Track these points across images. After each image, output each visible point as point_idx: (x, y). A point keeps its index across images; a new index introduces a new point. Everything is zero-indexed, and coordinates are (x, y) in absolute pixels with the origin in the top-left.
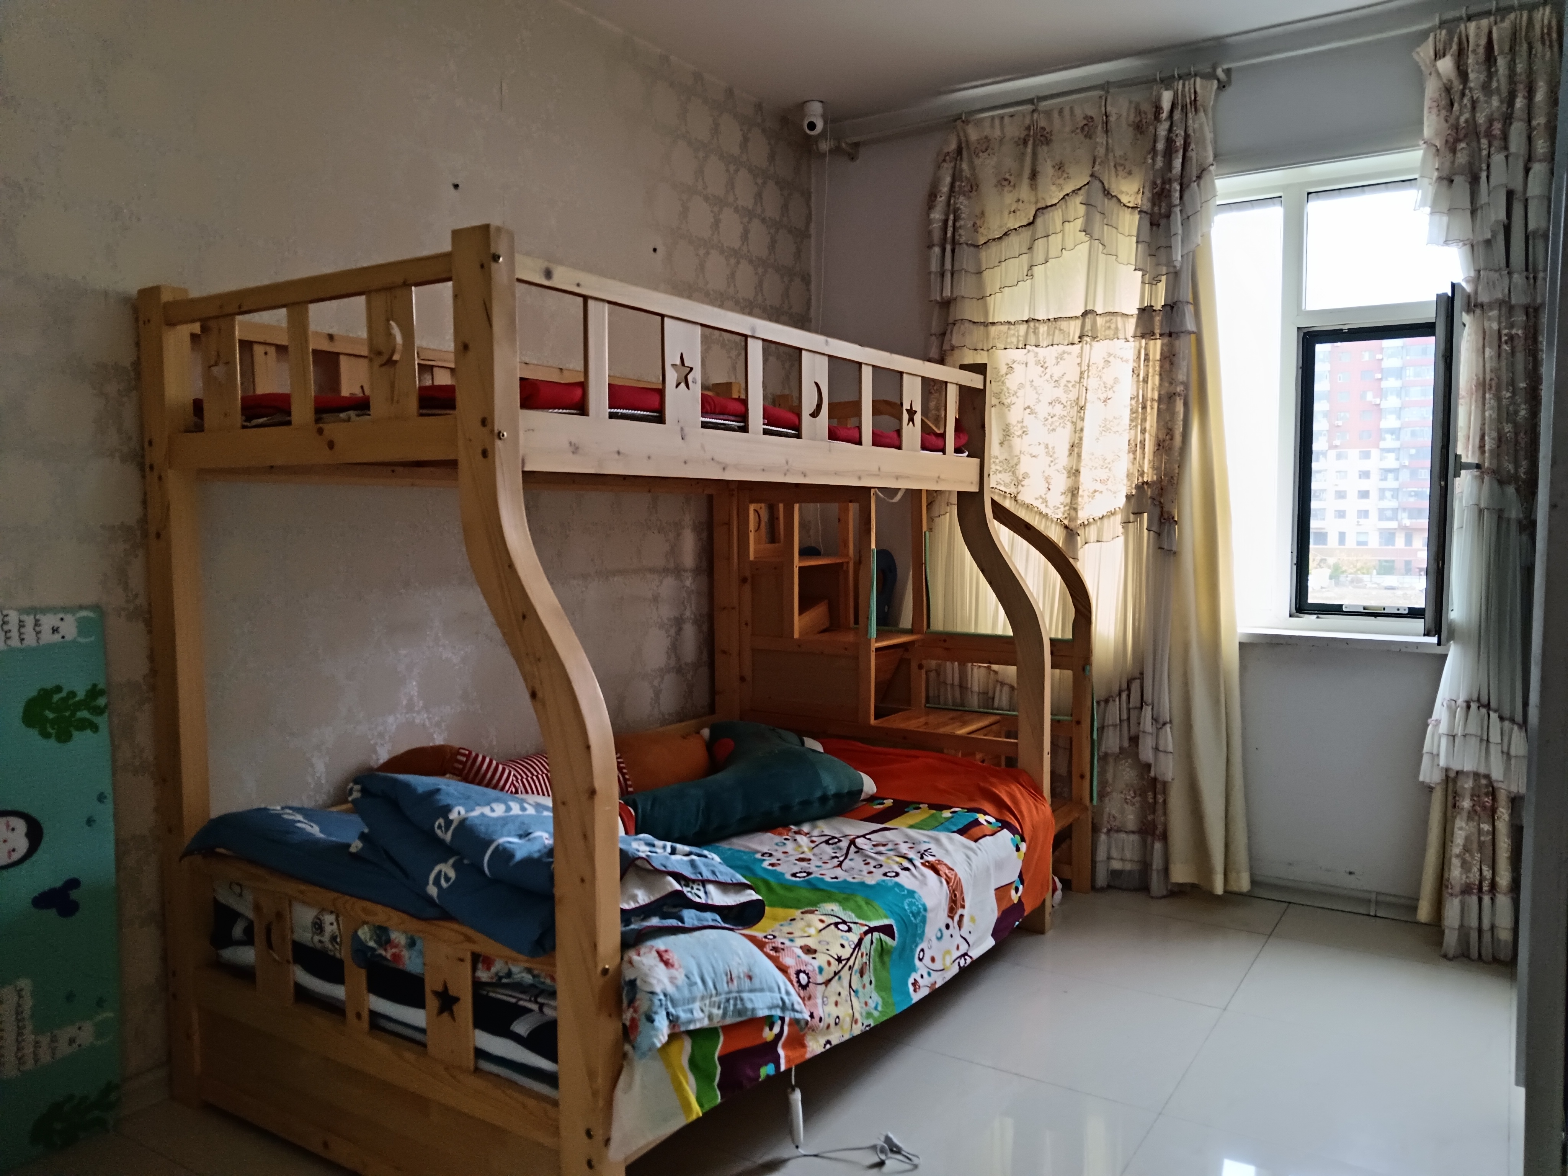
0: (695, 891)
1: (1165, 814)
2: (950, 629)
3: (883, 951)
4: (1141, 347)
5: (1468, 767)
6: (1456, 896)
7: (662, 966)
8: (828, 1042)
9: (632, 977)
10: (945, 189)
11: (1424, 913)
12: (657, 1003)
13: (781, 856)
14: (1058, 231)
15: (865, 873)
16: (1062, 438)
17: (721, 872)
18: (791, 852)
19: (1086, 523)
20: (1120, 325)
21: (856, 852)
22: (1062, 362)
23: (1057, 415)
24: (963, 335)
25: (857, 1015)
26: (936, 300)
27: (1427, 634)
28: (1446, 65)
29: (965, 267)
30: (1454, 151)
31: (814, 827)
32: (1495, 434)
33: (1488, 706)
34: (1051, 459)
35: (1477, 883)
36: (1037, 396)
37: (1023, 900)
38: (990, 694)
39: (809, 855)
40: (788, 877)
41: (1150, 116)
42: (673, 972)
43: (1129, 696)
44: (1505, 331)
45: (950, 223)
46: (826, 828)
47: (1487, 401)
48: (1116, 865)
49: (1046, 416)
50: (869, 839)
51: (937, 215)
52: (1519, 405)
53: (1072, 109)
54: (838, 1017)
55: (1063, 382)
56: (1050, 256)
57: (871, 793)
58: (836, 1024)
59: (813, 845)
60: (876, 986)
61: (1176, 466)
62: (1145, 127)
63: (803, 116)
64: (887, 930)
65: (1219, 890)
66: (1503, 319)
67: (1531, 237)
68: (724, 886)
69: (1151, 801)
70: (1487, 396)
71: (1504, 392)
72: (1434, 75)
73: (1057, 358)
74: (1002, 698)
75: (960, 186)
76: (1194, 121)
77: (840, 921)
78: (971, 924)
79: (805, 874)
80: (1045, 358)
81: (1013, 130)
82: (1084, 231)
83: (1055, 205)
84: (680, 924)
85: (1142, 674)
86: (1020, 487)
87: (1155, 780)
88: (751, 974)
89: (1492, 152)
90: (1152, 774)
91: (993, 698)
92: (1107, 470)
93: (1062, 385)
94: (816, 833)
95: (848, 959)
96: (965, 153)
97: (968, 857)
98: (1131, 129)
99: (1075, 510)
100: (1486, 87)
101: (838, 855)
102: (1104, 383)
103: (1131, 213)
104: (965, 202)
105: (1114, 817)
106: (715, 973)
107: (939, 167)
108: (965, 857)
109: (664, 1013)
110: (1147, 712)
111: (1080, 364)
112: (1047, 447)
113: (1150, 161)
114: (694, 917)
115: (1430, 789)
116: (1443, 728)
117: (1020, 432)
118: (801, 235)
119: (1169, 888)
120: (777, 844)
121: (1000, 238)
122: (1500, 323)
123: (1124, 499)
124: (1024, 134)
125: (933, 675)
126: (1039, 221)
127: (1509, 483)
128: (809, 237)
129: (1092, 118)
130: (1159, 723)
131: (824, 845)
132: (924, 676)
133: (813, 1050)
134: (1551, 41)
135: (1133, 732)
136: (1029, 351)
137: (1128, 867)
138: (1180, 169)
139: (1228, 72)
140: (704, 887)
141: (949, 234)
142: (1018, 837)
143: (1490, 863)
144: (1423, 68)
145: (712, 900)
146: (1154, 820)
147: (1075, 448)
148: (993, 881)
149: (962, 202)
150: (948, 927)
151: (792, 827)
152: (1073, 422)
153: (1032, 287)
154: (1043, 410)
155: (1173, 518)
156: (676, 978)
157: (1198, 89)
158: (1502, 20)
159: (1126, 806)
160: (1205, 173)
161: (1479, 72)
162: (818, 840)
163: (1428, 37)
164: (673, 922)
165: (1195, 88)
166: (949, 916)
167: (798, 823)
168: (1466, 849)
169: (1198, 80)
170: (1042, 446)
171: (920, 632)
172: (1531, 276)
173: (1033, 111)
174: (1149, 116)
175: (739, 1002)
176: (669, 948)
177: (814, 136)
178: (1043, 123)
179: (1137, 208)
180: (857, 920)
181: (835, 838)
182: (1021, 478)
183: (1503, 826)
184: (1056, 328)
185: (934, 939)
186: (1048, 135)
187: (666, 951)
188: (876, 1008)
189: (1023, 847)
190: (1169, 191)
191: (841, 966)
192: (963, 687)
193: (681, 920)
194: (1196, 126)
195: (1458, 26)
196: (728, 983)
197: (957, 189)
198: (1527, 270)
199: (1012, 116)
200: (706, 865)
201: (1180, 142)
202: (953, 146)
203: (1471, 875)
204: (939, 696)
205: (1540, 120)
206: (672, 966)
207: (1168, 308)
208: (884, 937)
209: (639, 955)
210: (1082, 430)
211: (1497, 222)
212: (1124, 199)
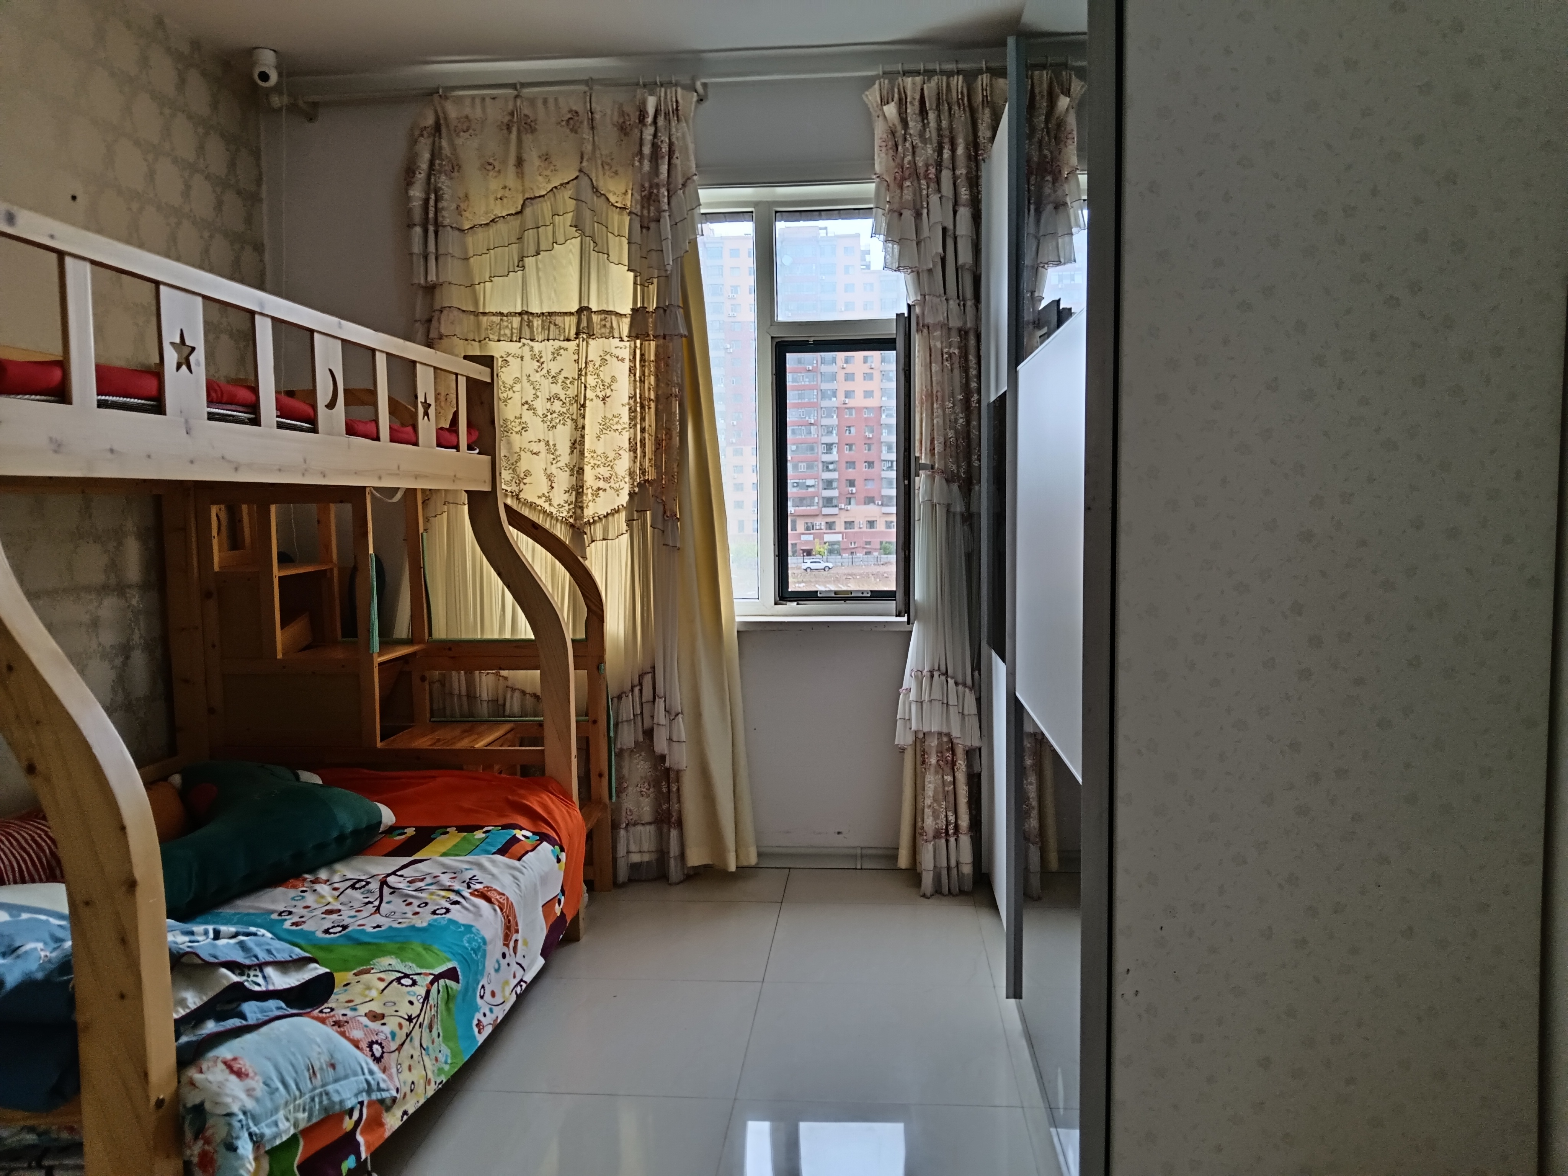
0: (252, 978)
1: (679, 801)
2: (454, 636)
3: (449, 997)
4: (636, 347)
5: (935, 729)
6: (930, 842)
7: (233, 1078)
8: (405, 1113)
9: (197, 1101)
10: (424, 166)
11: (903, 861)
12: (237, 1125)
13: (304, 912)
14: (548, 223)
15: (410, 915)
16: (563, 436)
17: (277, 950)
18: (314, 906)
19: (591, 521)
20: (615, 325)
21: (391, 893)
22: (558, 358)
23: (557, 411)
24: (452, 323)
25: (430, 1075)
26: (419, 284)
27: (899, 615)
28: (891, 110)
29: (450, 251)
30: (901, 187)
31: (334, 872)
32: (942, 439)
33: (946, 674)
34: (553, 457)
35: (944, 827)
36: (534, 392)
37: (565, 911)
38: (501, 701)
39: (336, 905)
40: (320, 934)
41: (634, 118)
42: (250, 1083)
43: (641, 691)
44: (946, 350)
45: (432, 202)
46: (346, 871)
47: (935, 410)
48: (636, 858)
49: (545, 412)
50: (401, 876)
51: (417, 192)
52: (957, 414)
53: (556, 99)
54: (413, 1083)
55: (561, 378)
56: (541, 248)
57: (390, 823)
58: (412, 1091)
59: (337, 893)
60: (444, 1038)
61: (675, 465)
62: (629, 128)
63: (254, 64)
64: (452, 974)
65: (732, 868)
66: (944, 340)
67: (959, 270)
68: (283, 966)
69: (665, 790)
70: (935, 406)
71: (947, 403)
72: (881, 118)
73: (553, 353)
74: (514, 704)
75: (440, 165)
76: (677, 130)
77: (400, 975)
78: (524, 947)
79: (340, 929)
80: (540, 352)
81: (495, 113)
82: (576, 226)
83: (543, 196)
84: (244, 1023)
85: (654, 668)
86: (522, 485)
87: (668, 770)
88: (333, 1061)
89: (930, 193)
90: (667, 764)
91: (504, 705)
92: (609, 468)
93: (560, 381)
94: (336, 878)
95: (419, 1016)
96: (444, 130)
97: (515, 877)
98: (615, 129)
99: (582, 508)
100: (922, 135)
101: (372, 900)
102: (602, 381)
103: (620, 214)
104: (447, 182)
105: (630, 811)
106: (296, 1072)
107: (416, 142)
108: (512, 879)
109: (246, 1135)
110: (660, 704)
111: (577, 361)
112: (547, 443)
113: (637, 164)
114: (256, 1010)
115: (903, 750)
116: (913, 696)
117: (519, 428)
118: (252, 199)
119: (686, 872)
120: (293, 899)
121: (487, 224)
122: (942, 343)
123: (627, 498)
124: (507, 119)
125: (437, 686)
126: (528, 211)
127: (954, 482)
128: (260, 200)
129: (576, 112)
130: (672, 715)
131: (349, 891)
132: (427, 687)
133: (391, 1126)
134: (964, 105)
135: (646, 726)
136: (524, 345)
137: (646, 858)
138: (666, 175)
139: (705, 85)
140: (261, 971)
141: (431, 215)
142: (557, 847)
143: (953, 809)
144: (871, 110)
145: (273, 984)
146: (669, 809)
147: (577, 445)
148: (540, 899)
149: (443, 182)
150: (504, 956)
151: (307, 876)
152: (572, 420)
153: (524, 278)
154: (541, 405)
155: (676, 515)
156: (254, 1089)
157: (679, 99)
158: (929, 80)
159: (641, 799)
160: (689, 181)
161: (916, 121)
162: (342, 886)
163: (874, 84)
164: (234, 1023)
165: (676, 97)
166: (504, 945)
167: (313, 870)
168: (935, 800)
169: (679, 90)
170: (543, 444)
171: (421, 641)
172: (962, 303)
173: (517, 97)
174: (632, 120)
175: (324, 1098)
176: (237, 1055)
177: (267, 88)
178: (526, 111)
179: (625, 208)
180: (419, 971)
181: (362, 880)
182: (522, 475)
183: (961, 777)
184: (550, 322)
185: (492, 972)
186: (533, 124)
187: (235, 1059)
188: (446, 1063)
189: (563, 856)
190: (657, 195)
191: (412, 1025)
192: (471, 696)
193: (243, 1017)
194: (679, 134)
195: (898, 79)
196: (310, 1079)
197: (437, 167)
198: (958, 298)
199: (494, 98)
200: (259, 945)
201: (665, 149)
202: (430, 121)
203: (939, 822)
204: (444, 708)
205: (961, 171)
206: (247, 1075)
207: (661, 311)
208: (449, 982)
209: (201, 1072)
210: (583, 427)
211: (937, 253)
212: (613, 199)
